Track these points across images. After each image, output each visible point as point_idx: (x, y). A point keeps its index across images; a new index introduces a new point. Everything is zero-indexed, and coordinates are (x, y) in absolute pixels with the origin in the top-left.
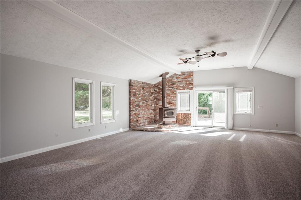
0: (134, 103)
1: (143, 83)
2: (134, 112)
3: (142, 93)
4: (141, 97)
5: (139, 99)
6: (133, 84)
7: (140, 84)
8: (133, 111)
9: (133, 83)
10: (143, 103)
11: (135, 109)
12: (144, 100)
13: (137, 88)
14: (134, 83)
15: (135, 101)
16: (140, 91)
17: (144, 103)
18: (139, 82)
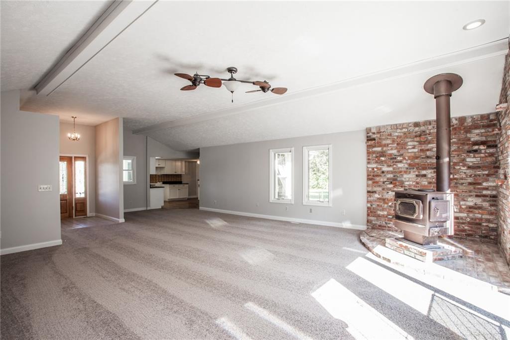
0: (377, 176)
1: (417, 125)
2: (377, 196)
3: (410, 151)
4: (409, 162)
5: (400, 165)
6: (374, 136)
7: (404, 130)
8: (375, 192)
9: (374, 133)
10: (417, 176)
11: (383, 189)
12: (424, 169)
13: (389, 142)
14: (378, 133)
15: (383, 172)
16: (401, 146)
17: (425, 176)
18: (396, 127)
